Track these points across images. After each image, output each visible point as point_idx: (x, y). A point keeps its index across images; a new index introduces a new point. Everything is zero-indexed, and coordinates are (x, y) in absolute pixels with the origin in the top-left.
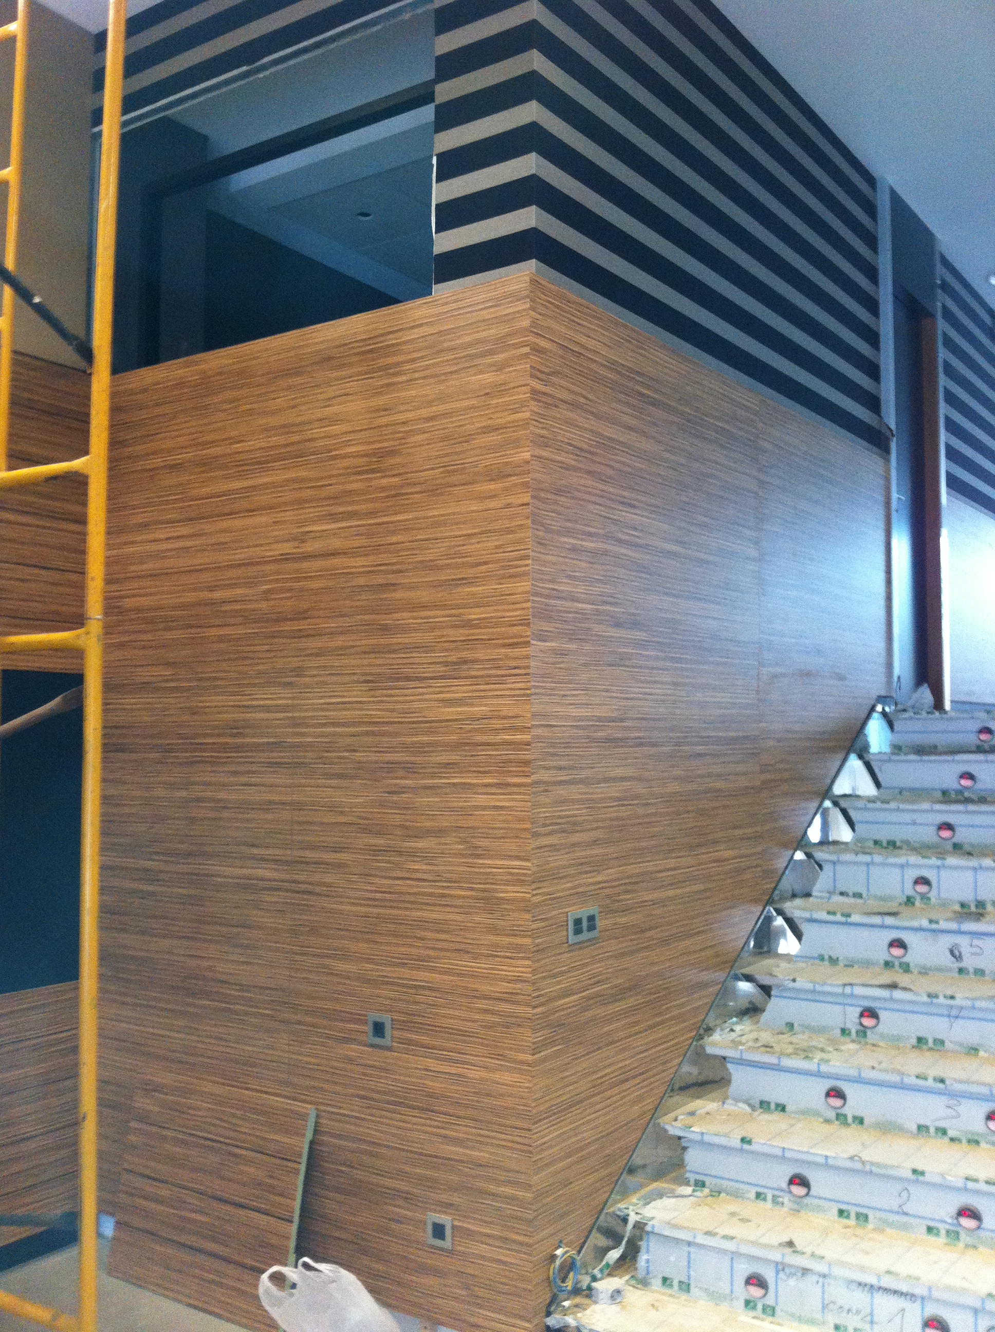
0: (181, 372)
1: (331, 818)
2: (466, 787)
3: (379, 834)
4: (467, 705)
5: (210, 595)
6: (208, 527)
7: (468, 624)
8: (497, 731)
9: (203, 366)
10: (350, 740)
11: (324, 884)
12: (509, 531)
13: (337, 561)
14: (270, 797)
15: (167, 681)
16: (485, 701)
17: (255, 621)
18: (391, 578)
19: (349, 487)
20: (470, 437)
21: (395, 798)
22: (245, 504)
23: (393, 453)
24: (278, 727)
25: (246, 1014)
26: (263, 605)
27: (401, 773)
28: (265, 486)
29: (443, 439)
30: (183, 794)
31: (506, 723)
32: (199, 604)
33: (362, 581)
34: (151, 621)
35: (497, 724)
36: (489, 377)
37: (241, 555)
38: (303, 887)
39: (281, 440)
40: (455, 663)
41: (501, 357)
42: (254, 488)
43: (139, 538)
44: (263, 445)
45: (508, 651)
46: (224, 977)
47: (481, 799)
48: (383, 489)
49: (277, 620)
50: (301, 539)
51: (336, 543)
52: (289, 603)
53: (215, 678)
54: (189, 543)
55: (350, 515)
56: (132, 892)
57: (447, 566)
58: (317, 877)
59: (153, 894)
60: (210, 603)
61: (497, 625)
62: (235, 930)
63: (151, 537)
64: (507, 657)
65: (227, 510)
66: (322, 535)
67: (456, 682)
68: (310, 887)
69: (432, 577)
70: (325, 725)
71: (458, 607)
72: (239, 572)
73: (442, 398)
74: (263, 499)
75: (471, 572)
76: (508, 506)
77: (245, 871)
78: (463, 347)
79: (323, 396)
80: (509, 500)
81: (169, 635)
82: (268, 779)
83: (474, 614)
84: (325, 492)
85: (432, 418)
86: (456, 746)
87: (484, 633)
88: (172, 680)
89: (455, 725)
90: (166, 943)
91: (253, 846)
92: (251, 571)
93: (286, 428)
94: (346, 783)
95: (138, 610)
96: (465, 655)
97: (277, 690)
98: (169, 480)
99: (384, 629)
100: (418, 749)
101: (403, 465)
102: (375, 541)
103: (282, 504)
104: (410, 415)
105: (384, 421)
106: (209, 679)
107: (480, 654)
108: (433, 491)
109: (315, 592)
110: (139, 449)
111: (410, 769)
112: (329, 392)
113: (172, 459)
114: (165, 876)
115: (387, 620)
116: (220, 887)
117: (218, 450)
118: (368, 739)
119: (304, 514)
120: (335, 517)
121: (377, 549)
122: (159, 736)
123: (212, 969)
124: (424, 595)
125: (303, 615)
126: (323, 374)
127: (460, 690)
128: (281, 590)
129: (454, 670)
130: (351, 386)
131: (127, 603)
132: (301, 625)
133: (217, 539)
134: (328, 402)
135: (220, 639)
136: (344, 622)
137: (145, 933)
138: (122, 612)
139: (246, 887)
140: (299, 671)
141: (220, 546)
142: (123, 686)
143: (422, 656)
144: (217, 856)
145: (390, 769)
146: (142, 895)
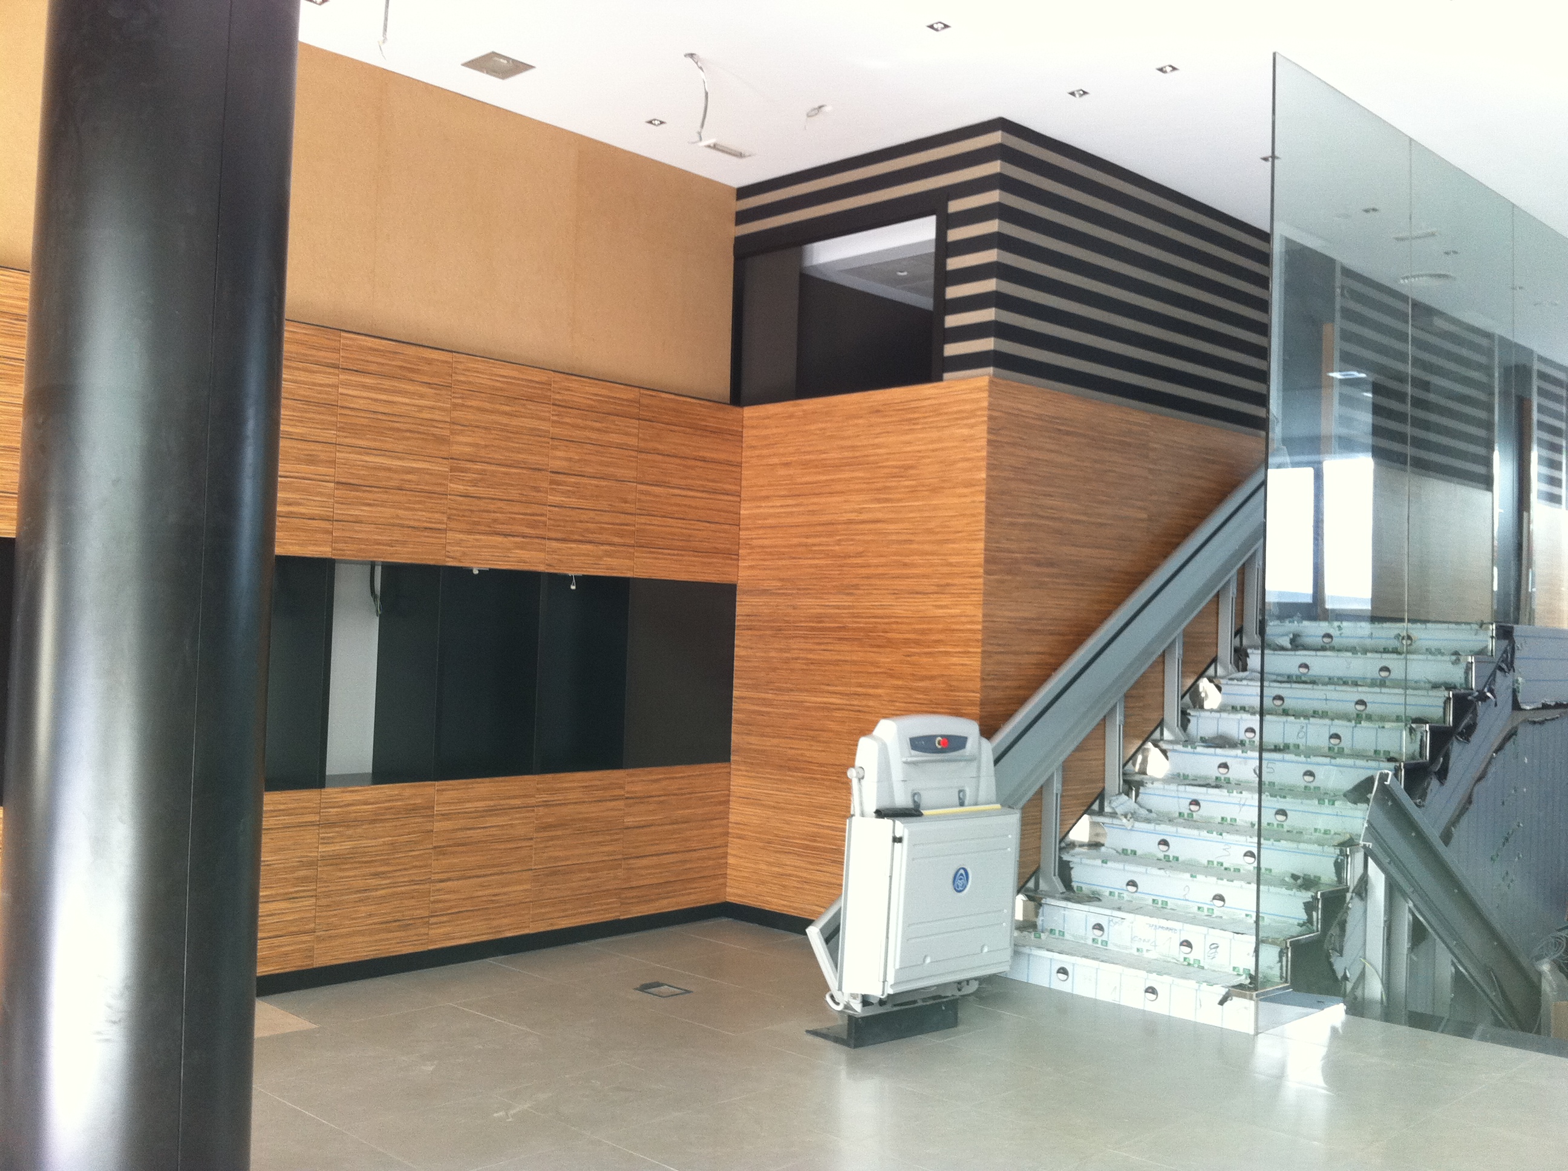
0: (791, 409)
1: (873, 670)
2: (947, 653)
3: (899, 678)
4: (948, 608)
5: (805, 540)
6: (805, 501)
7: (951, 565)
8: (963, 623)
9: (805, 407)
10: (884, 626)
11: (869, 707)
12: (971, 516)
13: (879, 525)
14: (839, 657)
15: (778, 590)
16: (958, 607)
17: (833, 557)
18: (912, 537)
19: (888, 484)
20: (955, 462)
21: (909, 659)
22: (828, 489)
23: (912, 467)
24: (844, 618)
26: (837, 548)
27: (913, 645)
28: (840, 480)
29: (940, 463)
30: (787, 655)
31: (968, 619)
32: (800, 545)
33: (894, 537)
34: (771, 554)
35: (963, 619)
36: (965, 431)
37: (825, 518)
38: (857, 708)
39: (850, 454)
40: (943, 586)
41: (973, 421)
42: (832, 480)
43: (763, 505)
44: (841, 456)
45: (971, 580)
46: (810, 760)
47: (954, 660)
48: (907, 487)
49: (845, 557)
50: (860, 511)
51: (880, 515)
52: (852, 547)
53: (808, 589)
54: (794, 509)
55: (887, 500)
56: (754, 712)
57: (938, 533)
58: (864, 703)
59: (768, 713)
60: (806, 545)
61: (967, 566)
62: (817, 733)
63: (770, 504)
64: (970, 584)
65: (816, 491)
66: (870, 510)
67: (943, 596)
68: (861, 708)
69: (933, 538)
70: (870, 617)
71: (945, 555)
72: (823, 528)
73: (940, 440)
74: (838, 487)
75: (952, 536)
77: (825, 700)
78: (952, 413)
79: (876, 432)
81: (780, 563)
82: (837, 647)
83: (953, 559)
84: (873, 486)
85: (933, 451)
86: (942, 631)
87: (958, 570)
88: (783, 589)
89: (942, 619)
90: (775, 741)
91: (828, 685)
92: (830, 528)
93: (853, 448)
94: (881, 650)
95: (763, 547)
96: (950, 581)
97: (844, 597)
98: (782, 472)
99: (905, 565)
100: (923, 632)
101: (918, 475)
102: (901, 516)
103: (849, 491)
104: (923, 448)
105: (909, 449)
106: (804, 589)
107: (956, 581)
108: (935, 490)
109: (867, 542)
110: (765, 452)
111: (917, 643)
112: (878, 430)
113: (784, 460)
114: (775, 702)
115: (907, 560)
116: (808, 709)
117: (812, 457)
118: (894, 626)
119: (862, 497)
120: (879, 501)
121: (902, 520)
122: (773, 621)
123: (802, 755)
124: (927, 547)
125: (859, 555)
126: (875, 419)
127: (946, 600)
128: (847, 540)
129: (942, 589)
130: (890, 428)
131: (755, 542)
132: (859, 561)
133: (811, 508)
134: (878, 435)
135: (811, 566)
136: (883, 560)
137: (763, 735)
138: (752, 548)
139: (823, 708)
140: (856, 587)
141: (813, 513)
142: (751, 591)
143: (925, 581)
144: (807, 691)
145: (907, 642)
146: (761, 713)
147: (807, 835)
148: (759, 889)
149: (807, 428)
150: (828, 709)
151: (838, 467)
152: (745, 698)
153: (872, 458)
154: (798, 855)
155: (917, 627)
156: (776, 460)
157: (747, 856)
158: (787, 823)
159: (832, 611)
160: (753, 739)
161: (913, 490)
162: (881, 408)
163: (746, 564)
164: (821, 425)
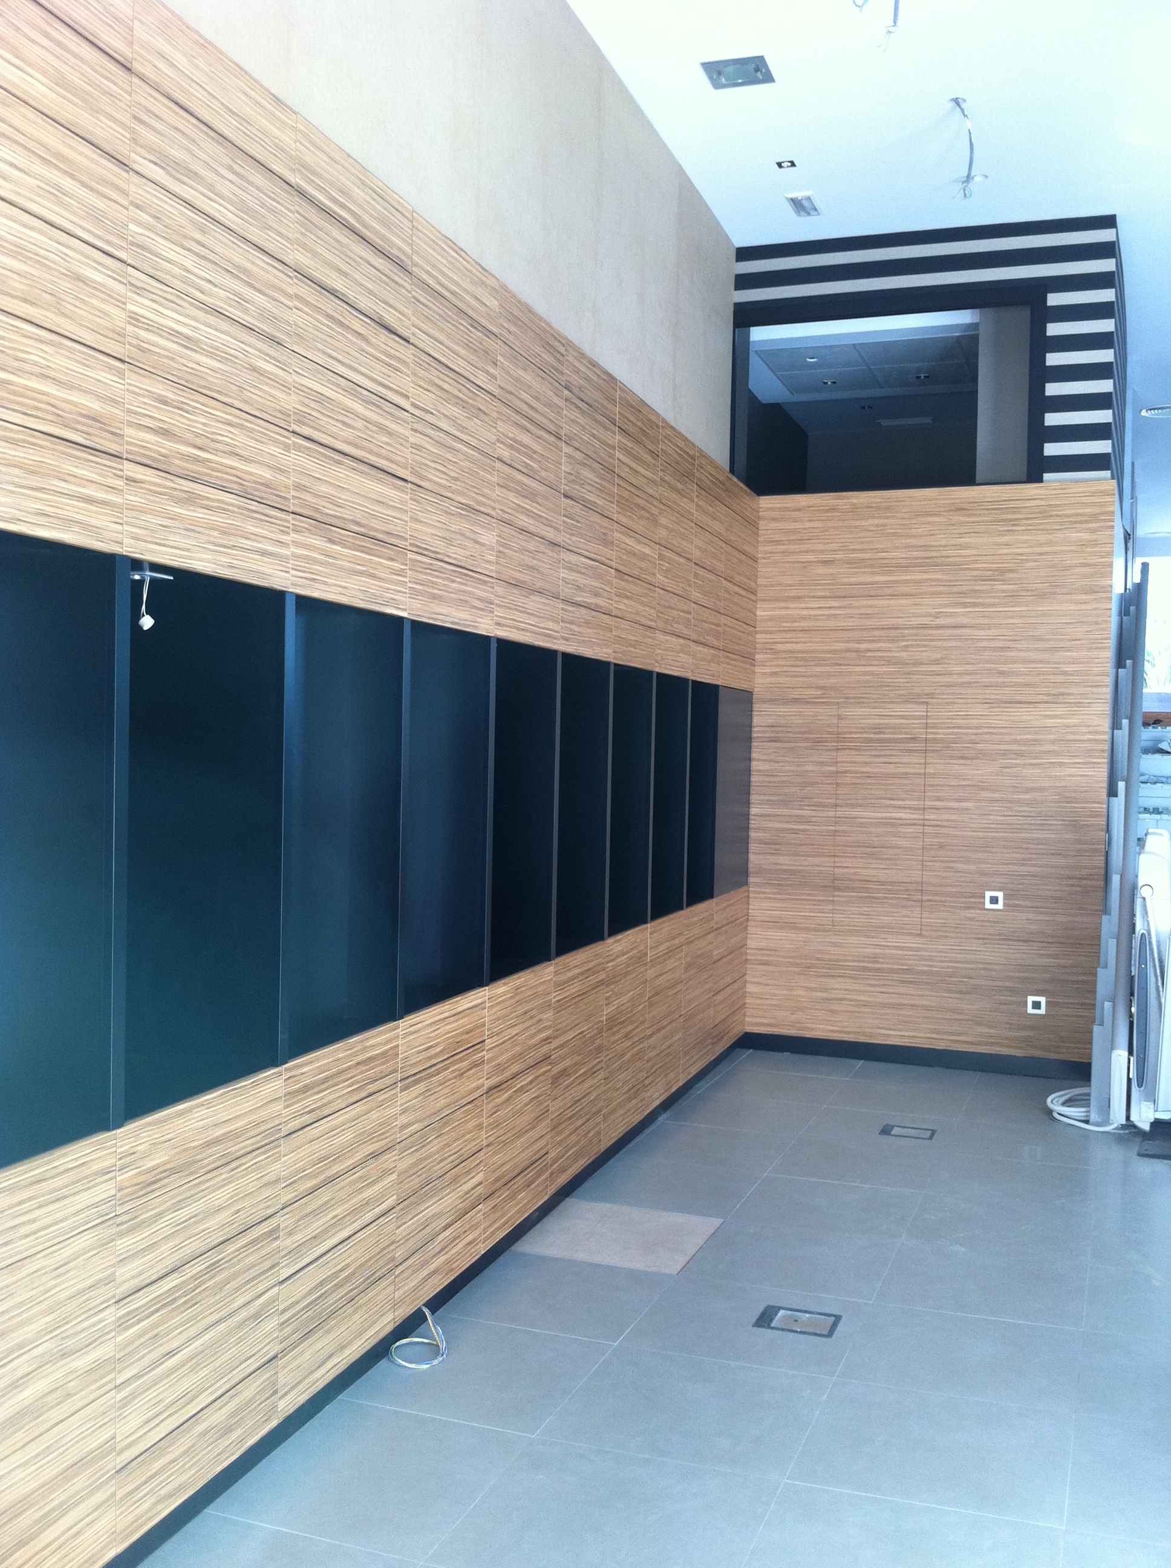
1: (955, 782)
2: (1061, 764)
3: (995, 791)
4: (1063, 718)
5: (856, 645)
6: (856, 603)
7: (1065, 673)
8: (1083, 734)
9: (855, 501)
10: (973, 737)
11: (951, 821)
12: (1097, 623)
13: (964, 631)
14: (907, 770)
15: (817, 698)
16: (1076, 717)
17: (895, 664)
18: (1011, 644)
19: (977, 588)
20: (1070, 568)
21: (1008, 770)
22: (888, 591)
23: (1012, 571)
24: (914, 728)
25: (886, 898)
26: (904, 654)
27: (1012, 756)
28: (907, 581)
29: (1050, 567)
30: (833, 769)
31: (1091, 729)
32: (848, 651)
33: (985, 644)
34: (804, 659)
35: (1085, 730)
36: (1085, 536)
37: (885, 622)
38: (933, 823)
39: (923, 554)
40: (1054, 695)
41: (1094, 525)
42: (896, 582)
43: (792, 606)
44: (904, 556)
45: (1095, 689)
46: (867, 878)
47: (1073, 771)
48: (1003, 591)
49: (914, 664)
50: (937, 616)
51: (965, 621)
52: (924, 654)
53: (860, 698)
54: (838, 612)
55: (975, 605)
56: (784, 830)
57: (1048, 640)
58: (945, 817)
59: (804, 830)
60: (857, 651)
61: (1089, 675)
62: (878, 849)
63: (803, 605)
64: (1093, 693)
65: (872, 593)
66: (952, 615)
67: (1055, 705)
68: (940, 823)
69: (1039, 645)
70: (953, 728)
71: (1056, 663)
72: (881, 633)
73: (1050, 543)
74: (905, 589)
75: (1067, 644)
76: (1096, 609)
77: (887, 815)
78: (1067, 516)
79: (959, 531)
80: (1097, 606)
81: (818, 669)
82: (903, 760)
83: (1069, 668)
84: (955, 589)
85: (1041, 554)
86: (1054, 742)
87: (1076, 679)
88: (823, 698)
89: (1054, 730)
90: (817, 860)
91: (893, 799)
92: (893, 633)
93: (925, 548)
94: (969, 762)
95: (792, 652)
96: (1062, 690)
97: (914, 706)
98: (822, 570)
99: (1002, 673)
100: (1026, 742)
101: (1020, 579)
102: (994, 621)
103: (921, 594)
104: (1025, 550)
105: (1005, 551)
106: (855, 698)
107: (1073, 690)
108: (1042, 596)
109: (945, 649)
110: (792, 547)
111: (1019, 754)
112: (962, 530)
113: (824, 557)
114: (814, 819)
115: (1005, 668)
116: (862, 825)
117: (867, 556)
118: (987, 737)
119: (938, 601)
120: (964, 605)
121: (997, 626)
122: (810, 732)
123: (855, 874)
124: (1033, 655)
125: (937, 662)
126: (957, 518)
127: (1059, 710)
128: (919, 646)
129: (1054, 699)
130: (981, 528)
131: (780, 647)
132: (935, 668)
133: (863, 611)
134: (961, 535)
135: (865, 673)
136: (970, 668)
137: (796, 854)
138: (776, 652)
139: (885, 824)
140: (931, 695)
141: (868, 616)
142: (775, 700)
143: (1031, 690)
144: (861, 806)
145: (1004, 754)
146: (795, 832)
147: (864, 957)
148: (795, 1016)
149: (858, 523)
150: (893, 825)
151: (904, 567)
152: (769, 815)
153: (951, 560)
154: (852, 978)
155: (1019, 737)
156: (810, 557)
157: (776, 982)
158: (834, 944)
159: (898, 721)
160: (781, 859)
161: (1013, 596)
162: (966, 506)
163: (767, 670)
164: (877, 521)
